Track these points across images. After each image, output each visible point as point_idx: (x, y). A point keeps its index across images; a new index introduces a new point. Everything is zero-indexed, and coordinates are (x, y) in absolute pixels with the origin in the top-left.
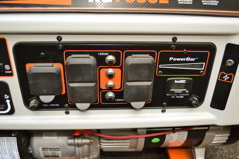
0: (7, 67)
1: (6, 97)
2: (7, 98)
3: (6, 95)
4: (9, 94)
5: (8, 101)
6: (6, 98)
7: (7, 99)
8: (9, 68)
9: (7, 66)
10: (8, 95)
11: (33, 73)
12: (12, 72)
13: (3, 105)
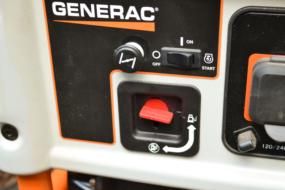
0: (208, 58)
1: (191, 118)
2: (192, 121)
3: (190, 116)
4: (197, 114)
5: (191, 129)
6: (189, 121)
7: (190, 124)
8: (211, 61)
9: (209, 56)
10: (194, 117)
11: (267, 76)
12: (216, 69)
13: (176, 136)
